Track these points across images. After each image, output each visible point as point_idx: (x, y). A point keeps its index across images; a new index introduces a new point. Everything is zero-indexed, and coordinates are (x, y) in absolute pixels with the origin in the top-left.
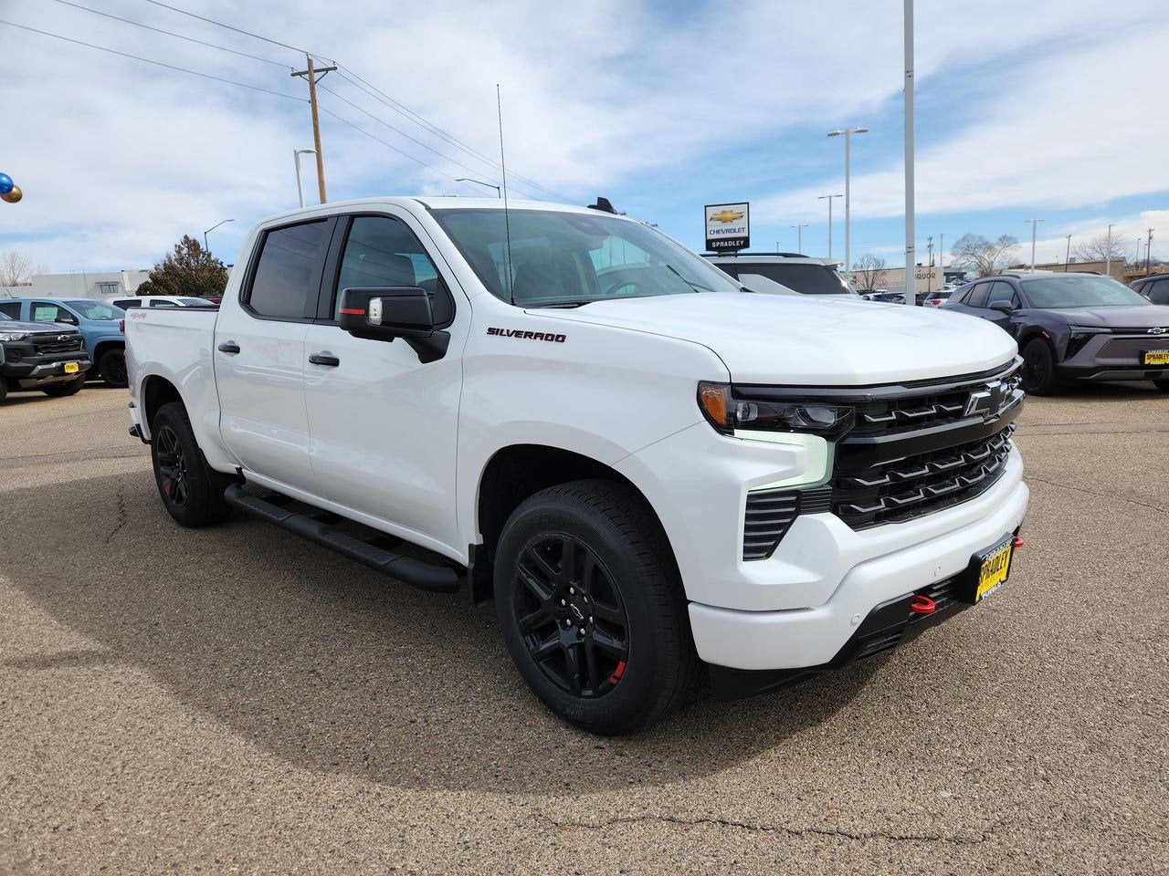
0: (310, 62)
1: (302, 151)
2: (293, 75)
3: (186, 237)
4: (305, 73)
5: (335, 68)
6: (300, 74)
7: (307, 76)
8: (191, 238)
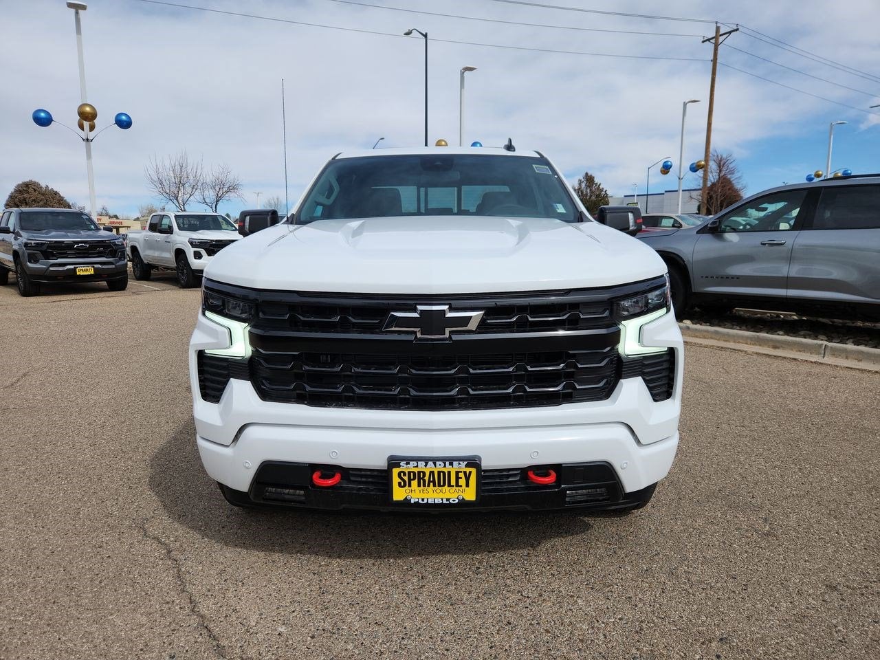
0: (718, 29)
1: (689, 102)
2: (703, 42)
3: (587, 174)
4: (712, 38)
5: (737, 30)
6: (709, 40)
7: (713, 41)
8: (589, 174)
